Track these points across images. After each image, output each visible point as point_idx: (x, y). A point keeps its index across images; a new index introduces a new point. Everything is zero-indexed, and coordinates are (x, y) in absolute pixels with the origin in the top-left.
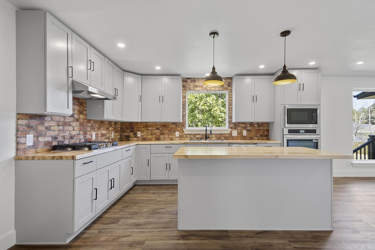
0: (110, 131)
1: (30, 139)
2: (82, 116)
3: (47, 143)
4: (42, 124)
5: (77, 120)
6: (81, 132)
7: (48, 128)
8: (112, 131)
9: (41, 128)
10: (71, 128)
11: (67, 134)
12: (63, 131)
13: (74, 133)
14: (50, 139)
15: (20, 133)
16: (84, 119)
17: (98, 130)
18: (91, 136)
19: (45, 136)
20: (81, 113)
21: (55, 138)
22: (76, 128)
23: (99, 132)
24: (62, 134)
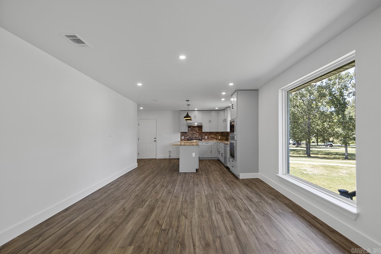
0: (217, 136)
1: (183, 138)
2: (200, 131)
3: (187, 139)
4: (186, 134)
5: (198, 132)
6: (200, 136)
7: (188, 135)
8: (219, 136)
9: (186, 135)
10: (195, 135)
11: (194, 137)
12: (193, 136)
13: (196, 136)
14: (188, 138)
15: (181, 136)
16: (201, 132)
17: (209, 135)
18: (205, 137)
19: (187, 137)
20: (200, 130)
21: (190, 137)
22: (197, 135)
23: (210, 136)
24: (192, 137)
